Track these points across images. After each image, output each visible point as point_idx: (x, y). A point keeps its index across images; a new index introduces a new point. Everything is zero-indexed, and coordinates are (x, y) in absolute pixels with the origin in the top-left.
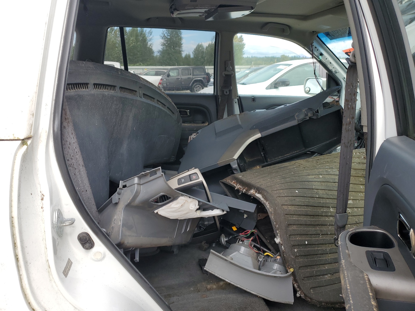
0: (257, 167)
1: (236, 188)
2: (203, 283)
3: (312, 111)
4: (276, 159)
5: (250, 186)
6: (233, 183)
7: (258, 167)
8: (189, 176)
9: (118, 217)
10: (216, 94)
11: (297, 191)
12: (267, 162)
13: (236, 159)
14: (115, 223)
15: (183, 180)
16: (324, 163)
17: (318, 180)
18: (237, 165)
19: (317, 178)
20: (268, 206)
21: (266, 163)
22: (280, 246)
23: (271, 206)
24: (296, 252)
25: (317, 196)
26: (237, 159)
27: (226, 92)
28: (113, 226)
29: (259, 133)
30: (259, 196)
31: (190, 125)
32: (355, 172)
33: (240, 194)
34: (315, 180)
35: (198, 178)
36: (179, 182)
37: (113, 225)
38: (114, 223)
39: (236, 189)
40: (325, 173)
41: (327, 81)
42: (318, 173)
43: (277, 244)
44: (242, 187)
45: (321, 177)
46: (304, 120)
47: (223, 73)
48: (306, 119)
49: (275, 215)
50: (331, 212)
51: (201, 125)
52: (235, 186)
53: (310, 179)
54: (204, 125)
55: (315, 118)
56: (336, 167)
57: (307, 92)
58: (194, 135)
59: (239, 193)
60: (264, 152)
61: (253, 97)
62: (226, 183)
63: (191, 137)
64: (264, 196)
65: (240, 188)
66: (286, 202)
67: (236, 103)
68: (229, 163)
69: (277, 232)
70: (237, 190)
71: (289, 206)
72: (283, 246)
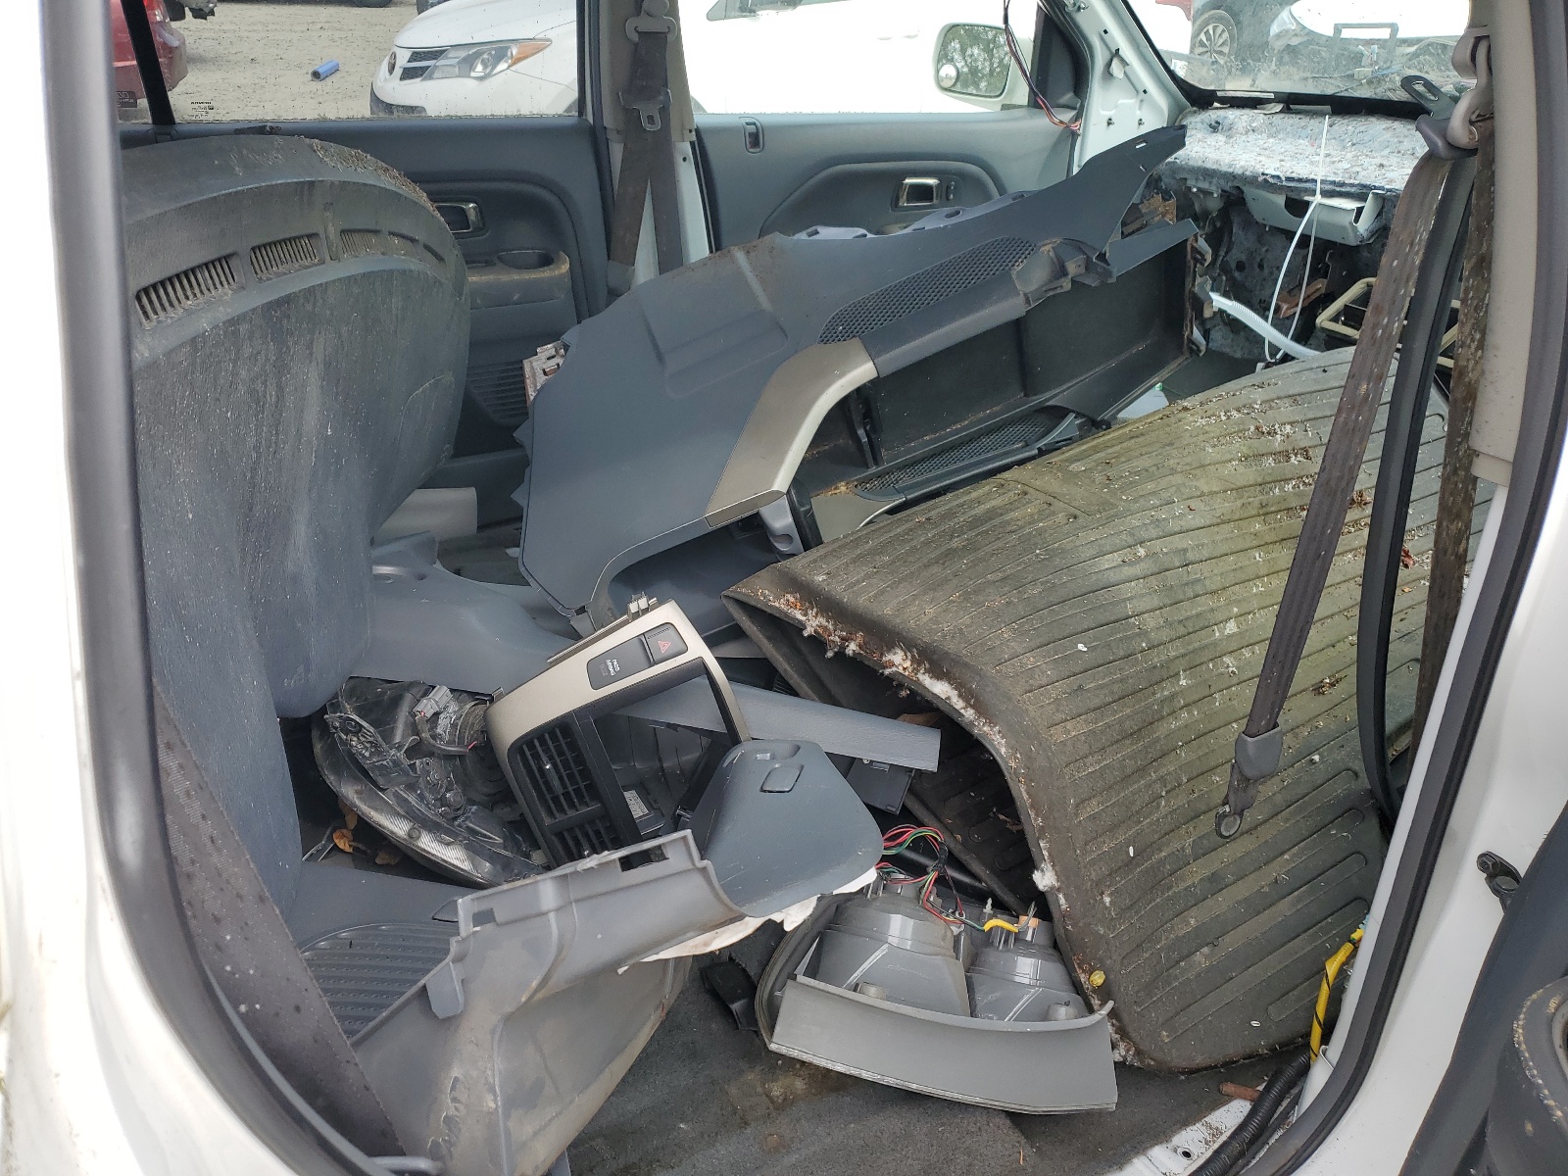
0: (836, 488)
1: (806, 628)
2: (750, 1076)
3: (1086, 254)
4: (914, 449)
5: (884, 635)
6: (786, 604)
7: (843, 489)
8: (636, 640)
9: (474, 1073)
10: (591, 122)
11: (1081, 647)
12: (876, 463)
13: (785, 491)
14: (459, 1102)
15: (613, 666)
16: (1135, 482)
17: (1137, 570)
18: (790, 519)
19: (1131, 564)
20: (1003, 750)
21: (873, 470)
22: (1050, 899)
23: (1012, 748)
24: (1107, 908)
25: (1144, 645)
26: (788, 492)
27: (651, 119)
28: (452, 1112)
29: (866, 362)
30: (940, 689)
31: (491, 277)
32: (1239, 503)
33: (830, 654)
34: (1128, 571)
35: (681, 647)
36: (597, 674)
37: (448, 1108)
38: (454, 1100)
39: (806, 634)
40: (1154, 533)
41: (1039, 41)
42: (1130, 541)
43: (1042, 894)
44: (835, 625)
45: (1142, 552)
46: (1051, 293)
47: (630, 25)
48: (1059, 291)
49: (1032, 781)
50: (1183, 691)
51: (542, 275)
52: (800, 622)
53: (1111, 573)
54: (557, 272)
55: (1092, 281)
56: (1183, 494)
57: (948, 84)
58: (548, 354)
59: (826, 652)
60: (868, 428)
61: (752, 128)
62: (753, 603)
63: (532, 368)
64: (966, 695)
65: (825, 628)
66: (1058, 711)
67: (684, 159)
68: (755, 511)
69: (1041, 845)
70: (810, 636)
71: (1069, 725)
72: (1061, 896)
